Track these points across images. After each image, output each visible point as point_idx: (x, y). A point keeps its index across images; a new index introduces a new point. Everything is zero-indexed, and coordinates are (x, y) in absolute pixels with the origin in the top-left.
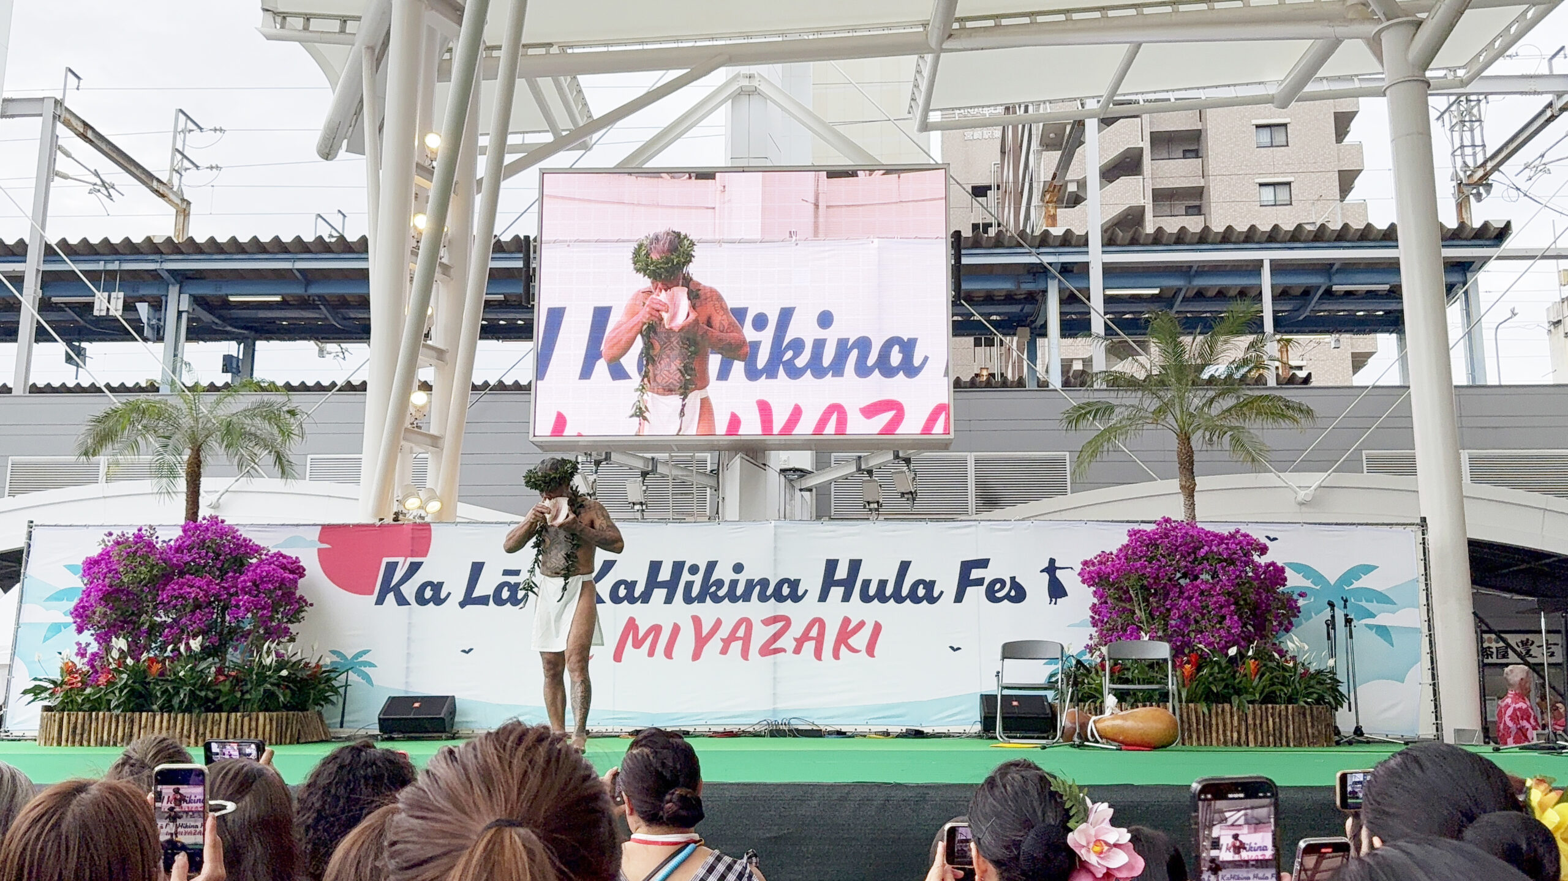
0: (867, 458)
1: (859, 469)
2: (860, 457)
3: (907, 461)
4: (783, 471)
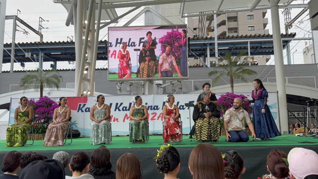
1: (171, 84)
2: (171, 81)
3: (180, 82)
4: (156, 84)
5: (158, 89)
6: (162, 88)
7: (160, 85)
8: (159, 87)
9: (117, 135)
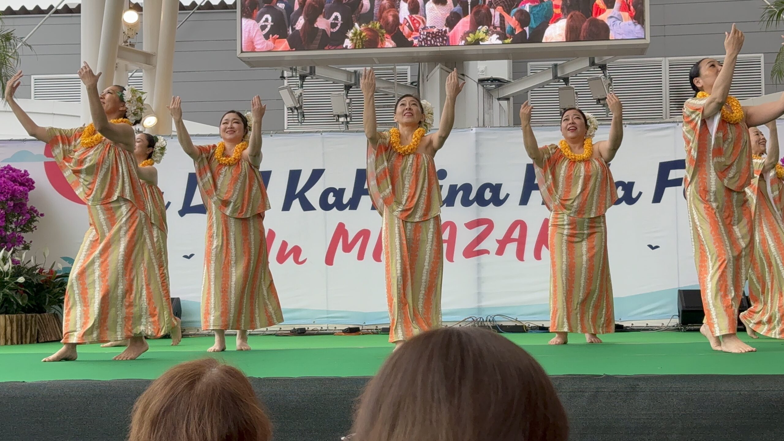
0: (562, 66)
1: (555, 77)
2: (556, 65)
3: (603, 67)
4: (481, 81)
5: (491, 107)
6: (507, 99)
7: (499, 82)
8: (495, 95)
9: (297, 327)
